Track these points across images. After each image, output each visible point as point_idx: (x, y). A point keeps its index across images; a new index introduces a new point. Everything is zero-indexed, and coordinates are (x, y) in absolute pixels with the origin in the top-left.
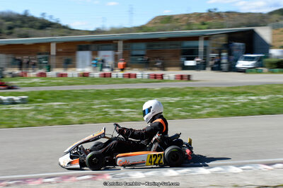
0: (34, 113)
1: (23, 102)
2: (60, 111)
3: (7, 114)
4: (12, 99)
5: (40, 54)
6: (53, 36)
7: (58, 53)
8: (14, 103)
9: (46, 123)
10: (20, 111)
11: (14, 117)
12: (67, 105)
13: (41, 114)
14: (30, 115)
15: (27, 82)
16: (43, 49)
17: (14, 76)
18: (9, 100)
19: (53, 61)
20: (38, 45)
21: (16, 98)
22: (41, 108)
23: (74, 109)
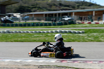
0: (87, 37)
1: (83, 33)
2: (97, 37)
3: (77, 37)
4: (79, 32)
5: (89, 15)
6: (94, 8)
7: (95, 15)
8: (80, 33)
9: (92, 41)
10: (82, 36)
11: (80, 38)
12: (99, 35)
13: (90, 37)
14: (86, 37)
15: (84, 25)
16: (90, 14)
17: (79, 23)
18: (78, 32)
19: (94, 18)
20: (88, 12)
21: (81, 31)
22: (90, 35)
23: (102, 36)
